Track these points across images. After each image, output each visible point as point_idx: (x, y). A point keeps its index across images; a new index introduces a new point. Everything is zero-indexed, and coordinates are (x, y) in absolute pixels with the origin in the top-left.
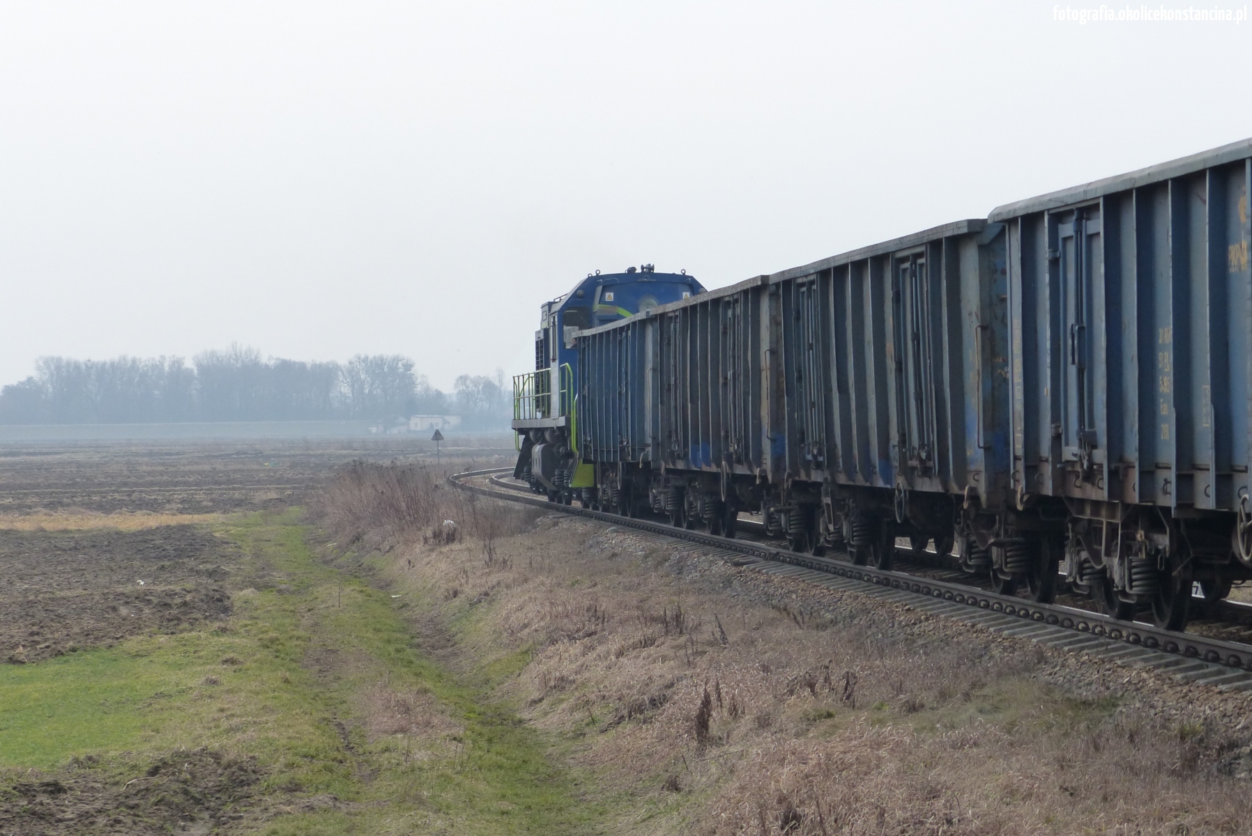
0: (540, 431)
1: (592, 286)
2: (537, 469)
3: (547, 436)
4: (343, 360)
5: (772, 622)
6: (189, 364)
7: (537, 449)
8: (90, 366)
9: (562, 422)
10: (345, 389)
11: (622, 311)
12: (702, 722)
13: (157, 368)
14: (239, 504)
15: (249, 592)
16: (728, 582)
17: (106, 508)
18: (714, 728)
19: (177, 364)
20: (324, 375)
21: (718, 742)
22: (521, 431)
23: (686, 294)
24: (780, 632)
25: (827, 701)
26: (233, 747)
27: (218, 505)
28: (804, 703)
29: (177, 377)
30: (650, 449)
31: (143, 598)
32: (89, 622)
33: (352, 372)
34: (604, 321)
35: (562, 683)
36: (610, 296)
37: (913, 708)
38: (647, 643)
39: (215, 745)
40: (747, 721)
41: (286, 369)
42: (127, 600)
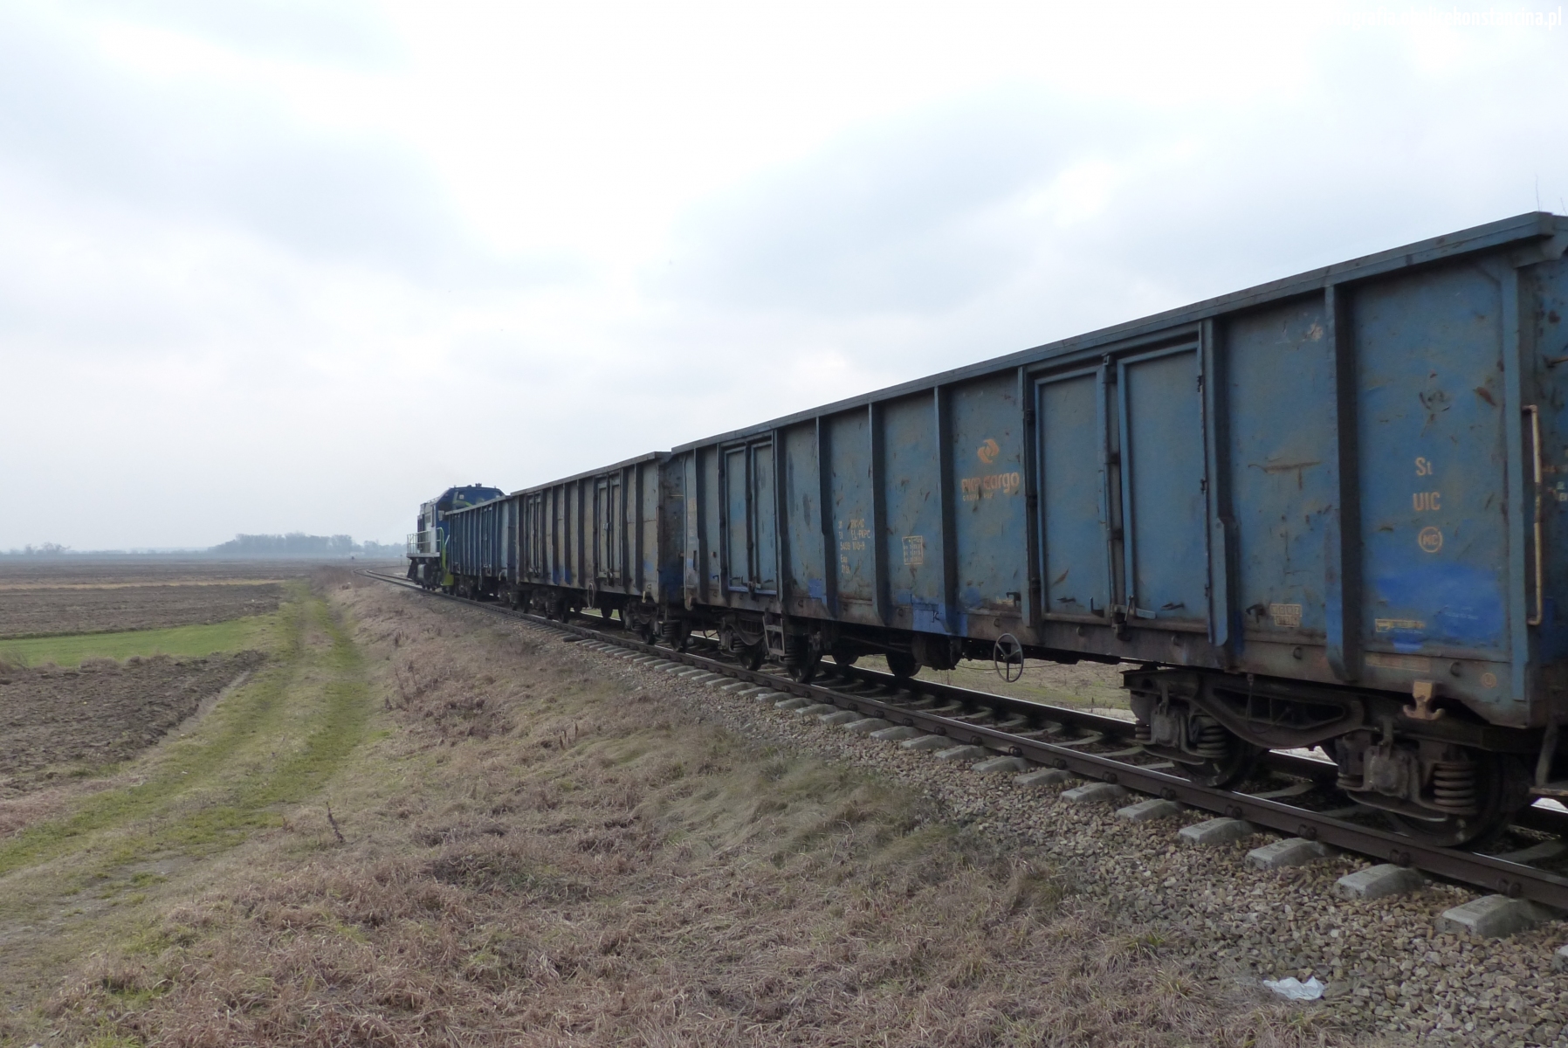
0: (423, 560)
1: (451, 493)
2: (421, 575)
3: (427, 561)
4: (330, 535)
5: (427, 612)
6: (283, 536)
7: (421, 567)
8: (253, 537)
9: (438, 555)
10: (331, 544)
11: (467, 504)
12: (397, 641)
13: (273, 537)
14: (292, 577)
15: (285, 604)
16: (420, 600)
17: (250, 578)
18: (400, 643)
19: (280, 536)
20: (324, 540)
21: (400, 646)
22: (411, 558)
23: (498, 496)
24: (428, 615)
25: (432, 635)
26: (261, 649)
27: (286, 578)
28: (426, 635)
29: (280, 540)
30: (506, 571)
31: (251, 605)
32: (233, 612)
33: (333, 539)
34: (458, 508)
35: (365, 630)
36: (462, 497)
37: (457, 636)
38: (391, 618)
39: (256, 648)
40: (409, 641)
41: (313, 538)
42: (247, 606)
